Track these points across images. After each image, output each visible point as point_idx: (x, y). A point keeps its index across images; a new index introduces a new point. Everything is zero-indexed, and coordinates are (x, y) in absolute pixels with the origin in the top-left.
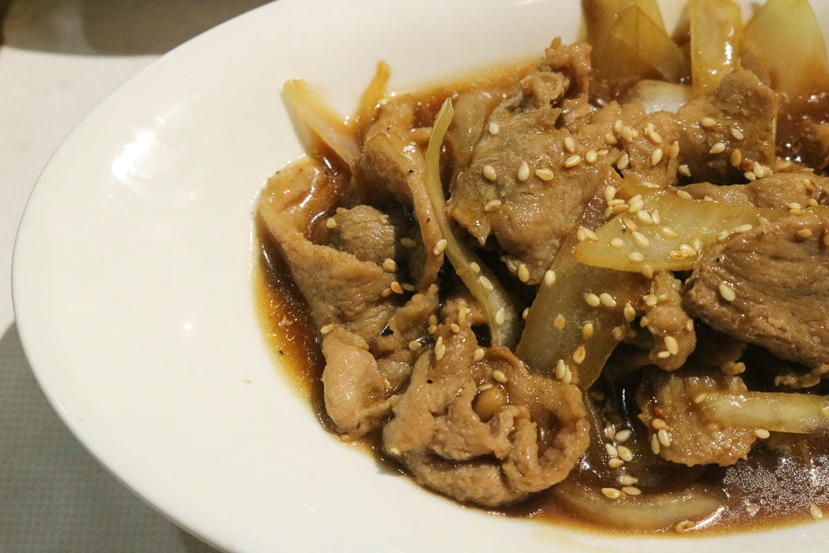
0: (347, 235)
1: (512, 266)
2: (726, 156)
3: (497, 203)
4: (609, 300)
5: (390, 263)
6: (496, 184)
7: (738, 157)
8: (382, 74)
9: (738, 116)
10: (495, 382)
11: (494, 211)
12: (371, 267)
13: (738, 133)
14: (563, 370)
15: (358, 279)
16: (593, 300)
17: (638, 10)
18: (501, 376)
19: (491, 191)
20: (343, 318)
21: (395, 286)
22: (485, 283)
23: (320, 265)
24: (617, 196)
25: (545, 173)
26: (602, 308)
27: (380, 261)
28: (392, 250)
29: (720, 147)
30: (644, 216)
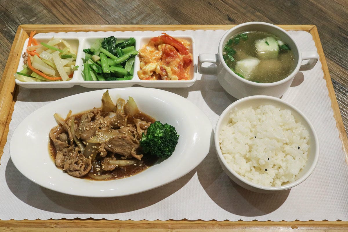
0: (60, 138)
1: (83, 142)
2: (117, 125)
3: (81, 133)
4: (96, 147)
5: (67, 142)
6: (81, 130)
7: (119, 125)
8: (70, 112)
9: (119, 119)
10: (80, 159)
11: (80, 134)
12: (63, 143)
13: (119, 122)
14: (90, 157)
15: (61, 144)
16: (93, 147)
17: (109, 102)
18: (81, 158)
19: (80, 131)
20: (60, 150)
21: (67, 145)
22: (80, 145)
23: (56, 142)
24: (98, 132)
25: (88, 129)
26: (95, 148)
27: (65, 142)
28: (67, 140)
29: (116, 124)
30: (101, 135)
